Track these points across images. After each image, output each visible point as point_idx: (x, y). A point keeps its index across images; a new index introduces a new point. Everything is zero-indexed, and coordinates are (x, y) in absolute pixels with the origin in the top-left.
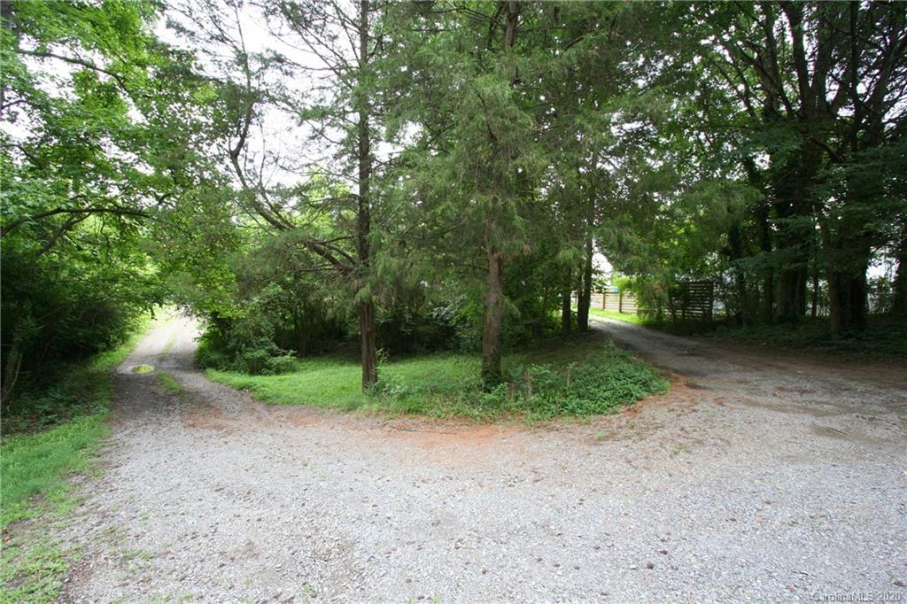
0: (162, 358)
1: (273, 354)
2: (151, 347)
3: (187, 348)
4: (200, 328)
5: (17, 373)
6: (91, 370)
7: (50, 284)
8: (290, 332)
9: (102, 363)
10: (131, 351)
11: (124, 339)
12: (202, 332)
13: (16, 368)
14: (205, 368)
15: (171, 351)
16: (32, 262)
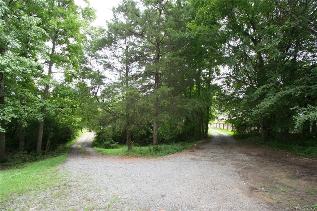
0: (83, 144)
1: (112, 143)
2: (81, 140)
3: (91, 141)
4: (94, 135)
5: (49, 146)
6: (65, 146)
7: (57, 124)
8: (119, 136)
9: (68, 145)
10: (76, 141)
11: (75, 138)
12: (95, 136)
13: (49, 144)
14: (94, 146)
15: (86, 142)
16: (53, 119)
